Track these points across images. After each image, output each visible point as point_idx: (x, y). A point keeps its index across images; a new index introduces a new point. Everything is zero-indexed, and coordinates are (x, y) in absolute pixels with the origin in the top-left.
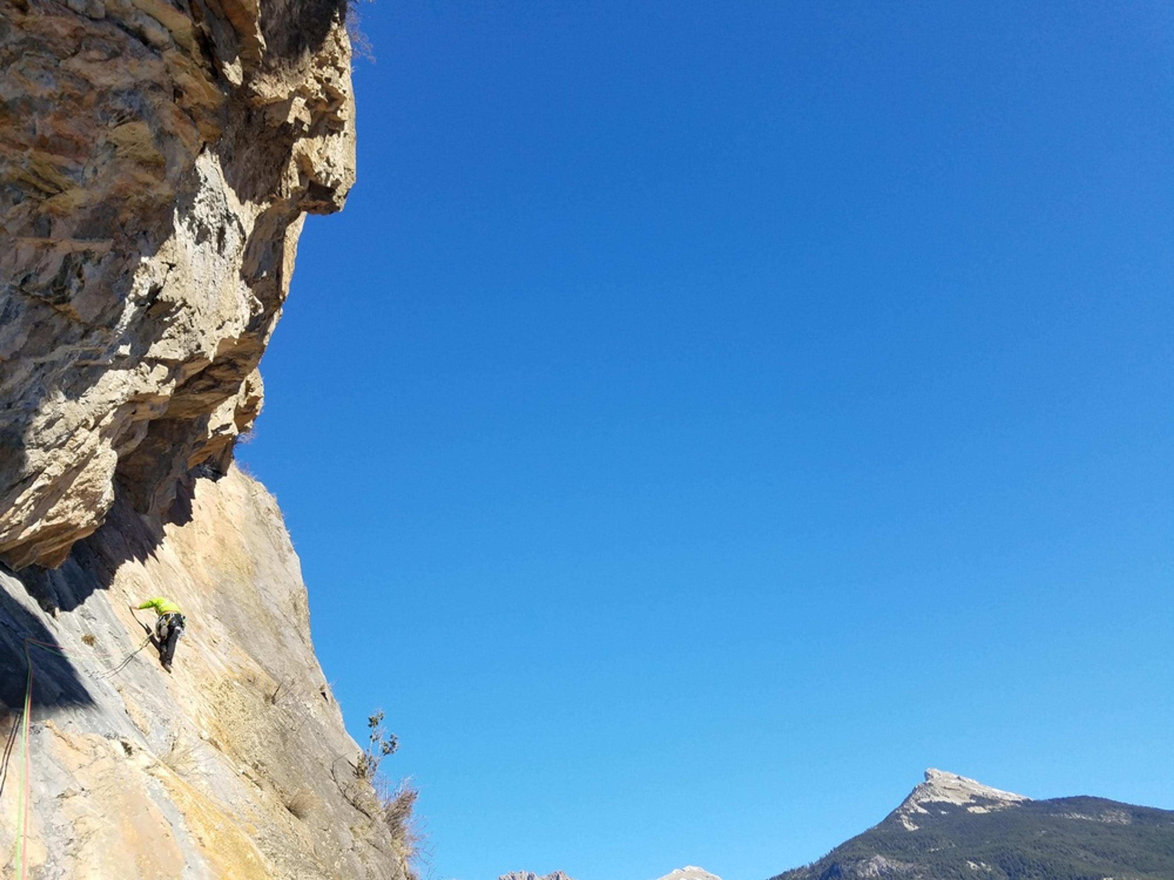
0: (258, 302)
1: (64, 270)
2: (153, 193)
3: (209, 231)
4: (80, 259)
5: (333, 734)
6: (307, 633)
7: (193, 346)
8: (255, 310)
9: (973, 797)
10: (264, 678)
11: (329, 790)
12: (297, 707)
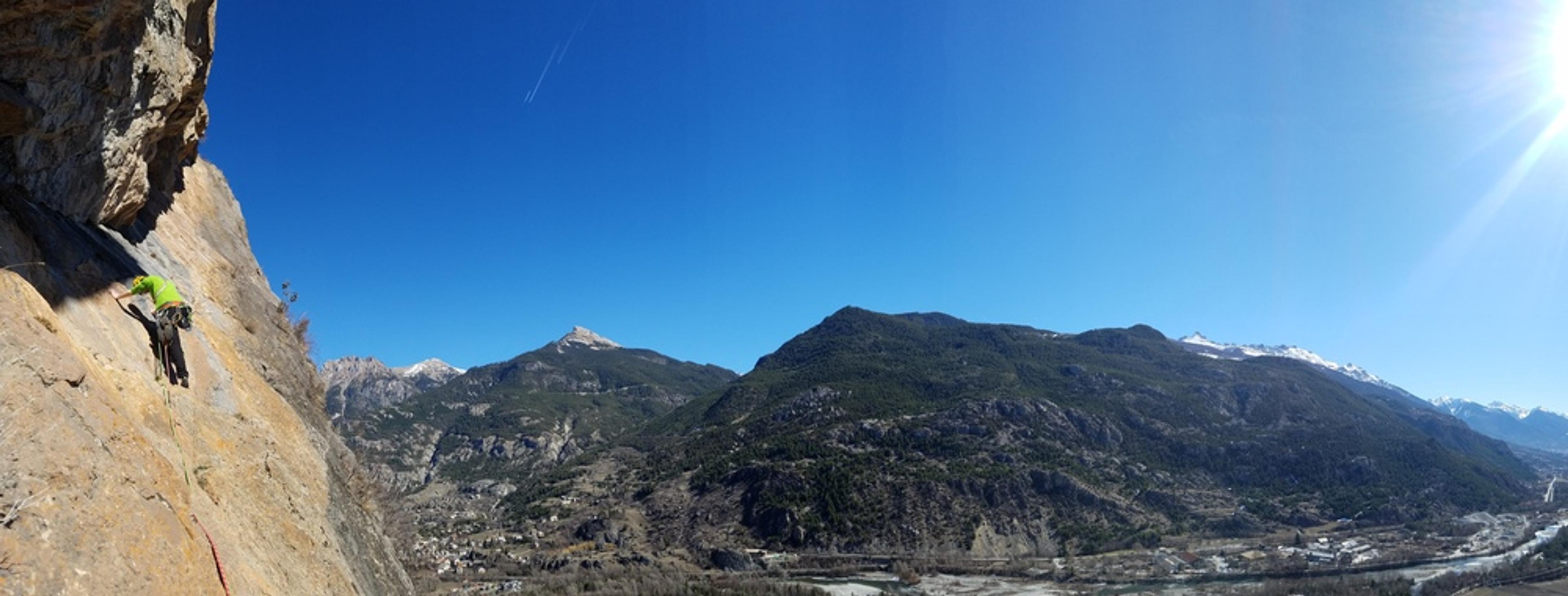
0: (199, 59)
1: (102, 70)
2: (133, 12)
3: (164, 25)
4: (108, 61)
5: (264, 291)
6: (247, 242)
7: (170, 95)
8: (198, 64)
9: (594, 342)
10: (229, 266)
11: (265, 319)
12: (245, 279)
